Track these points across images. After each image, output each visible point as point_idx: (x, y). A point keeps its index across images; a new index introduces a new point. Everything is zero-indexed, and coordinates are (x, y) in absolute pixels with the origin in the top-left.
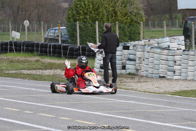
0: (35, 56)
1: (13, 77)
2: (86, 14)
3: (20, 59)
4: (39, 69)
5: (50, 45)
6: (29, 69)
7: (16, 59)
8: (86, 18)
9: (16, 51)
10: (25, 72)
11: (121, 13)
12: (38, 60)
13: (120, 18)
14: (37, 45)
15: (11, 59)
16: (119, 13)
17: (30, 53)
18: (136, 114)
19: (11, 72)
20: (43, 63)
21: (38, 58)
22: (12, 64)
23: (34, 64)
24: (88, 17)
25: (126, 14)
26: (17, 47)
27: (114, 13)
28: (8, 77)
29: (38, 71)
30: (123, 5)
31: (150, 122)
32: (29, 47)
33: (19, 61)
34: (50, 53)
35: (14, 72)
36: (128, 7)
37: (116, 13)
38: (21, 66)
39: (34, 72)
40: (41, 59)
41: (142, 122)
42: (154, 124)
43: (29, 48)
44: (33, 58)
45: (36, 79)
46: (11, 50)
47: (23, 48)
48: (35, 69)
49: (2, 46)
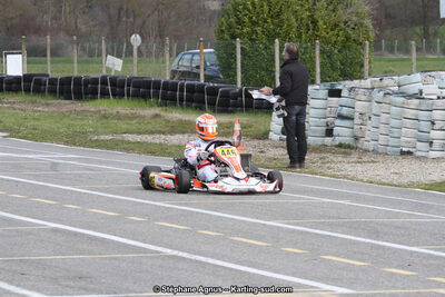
0: (152, 106)
1: (108, 148)
2: (255, 23)
3: (122, 112)
4: (160, 132)
5: (182, 85)
6: (139, 133)
7: (115, 112)
8: (254, 32)
9: (114, 95)
10: (130, 138)
11: (325, 24)
12: (156, 116)
13: (324, 34)
14: (157, 84)
15: (103, 112)
16: (321, 23)
17: (142, 100)
18: (353, 228)
19: (102, 137)
20: (167, 121)
21: (157, 110)
22: (104, 121)
23: (148, 123)
24: (259, 29)
25: (336, 25)
26: (117, 88)
27: (312, 22)
28: (97, 147)
29: (157, 136)
30: (331, 7)
31: (380, 243)
32: (140, 87)
33: (119, 117)
34: (181, 100)
35: (109, 137)
36: (340, 12)
37: (315, 22)
38: (123, 125)
39: (148, 138)
40: (163, 114)
41: (364, 243)
42: (389, 248)
43: (141, 90)
44: (149, 111)
45: (152, 154)
46: (105, 94)
47: (128, 90)
48: (152, 133)
49: (86, 85)
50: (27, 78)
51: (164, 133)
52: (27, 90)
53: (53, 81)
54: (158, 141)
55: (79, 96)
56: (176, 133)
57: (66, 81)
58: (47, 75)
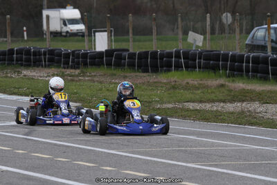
0: (220, 77)
3: (191, 82)
4: (221, 101)
5: (248, 57)
6: (201, 102)
7: (185, 82)
9: (187, 67)
10: (191, 106)
12: (222, 86)
14: (225, 57)
15: (173, 83)
19: (165, 106)
20: (230, 91)
21: (221, 81)
22: (172, 91)
23: (212, 93)
26: (189, 61)
29: (217, 104)
32: (210, 60)
33: (187, 87)
34: (248, 71)
38: (188, 95)
39: (208, 106)
43: (211, 62)
44: (214, 81)
45: (207, 120)
46: (178, 67)
47: (200, 63)
48: (213, 101)
49: (161, 59)
50: (109, 53)
51: (224, 101)
52: (109, 64)
53: (132, 56)
54: (215, 108)
55: (155, 69)
56: (235, 101)
57: (144, 56)
58: (128, 50)
